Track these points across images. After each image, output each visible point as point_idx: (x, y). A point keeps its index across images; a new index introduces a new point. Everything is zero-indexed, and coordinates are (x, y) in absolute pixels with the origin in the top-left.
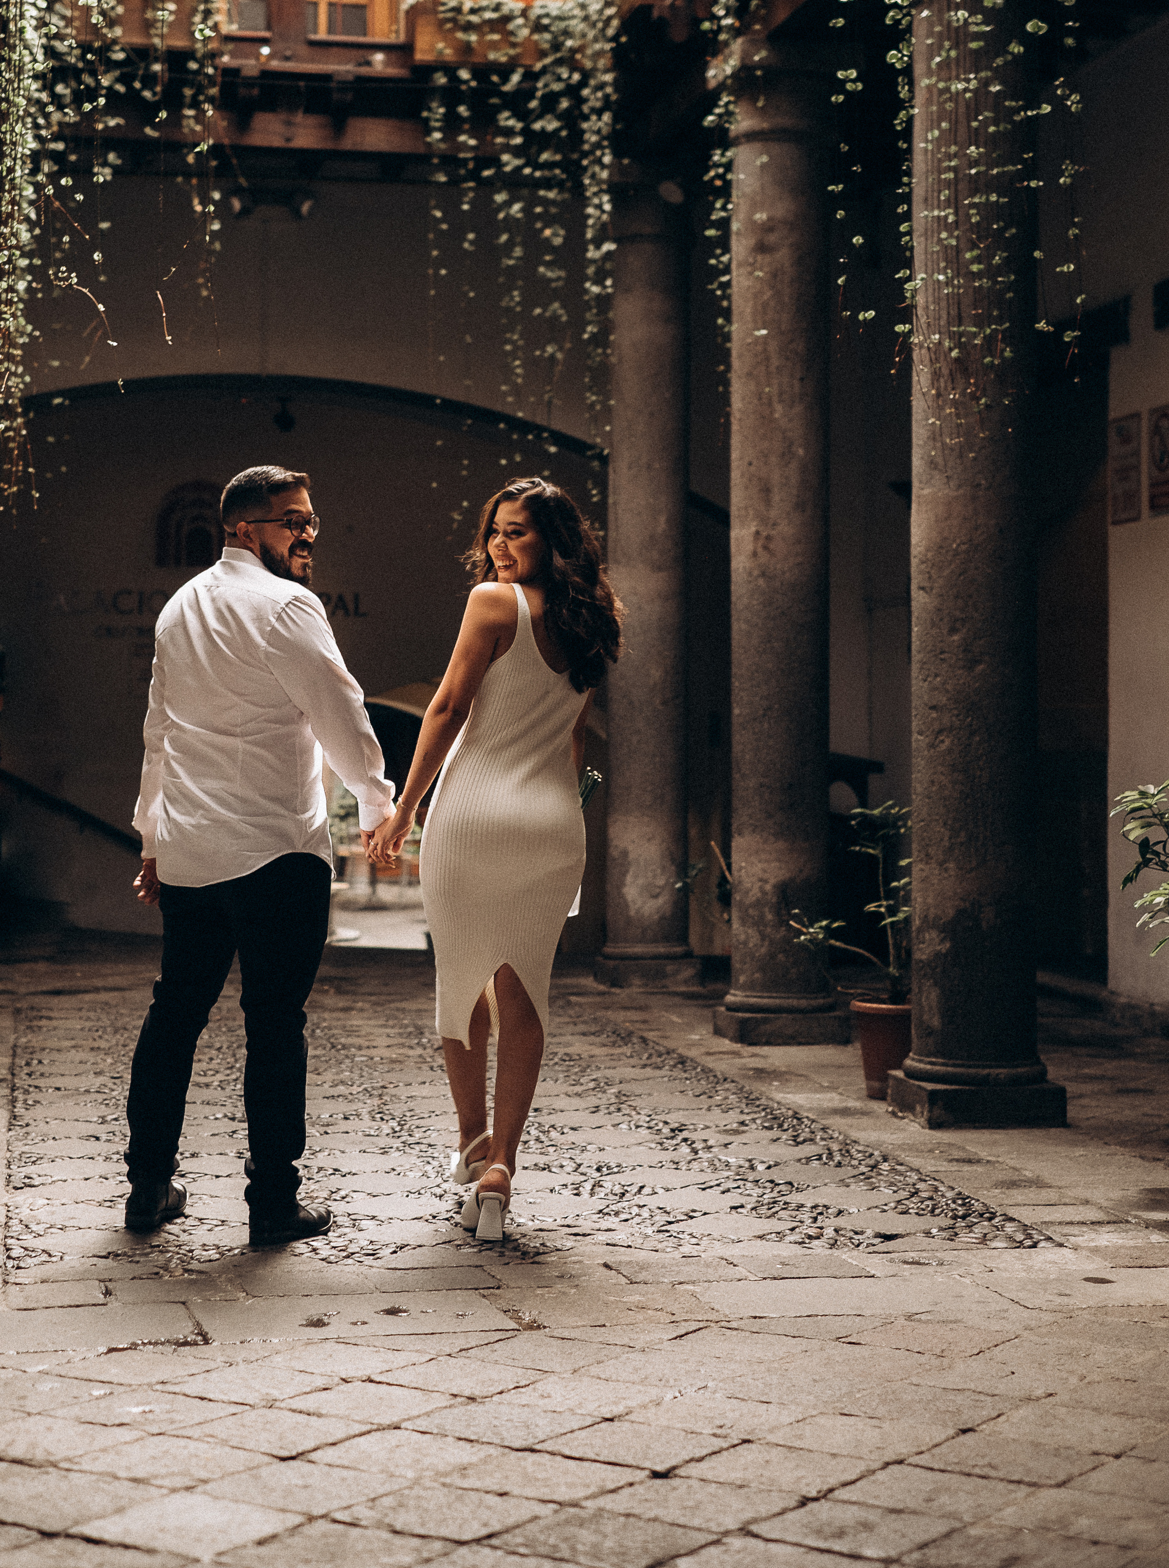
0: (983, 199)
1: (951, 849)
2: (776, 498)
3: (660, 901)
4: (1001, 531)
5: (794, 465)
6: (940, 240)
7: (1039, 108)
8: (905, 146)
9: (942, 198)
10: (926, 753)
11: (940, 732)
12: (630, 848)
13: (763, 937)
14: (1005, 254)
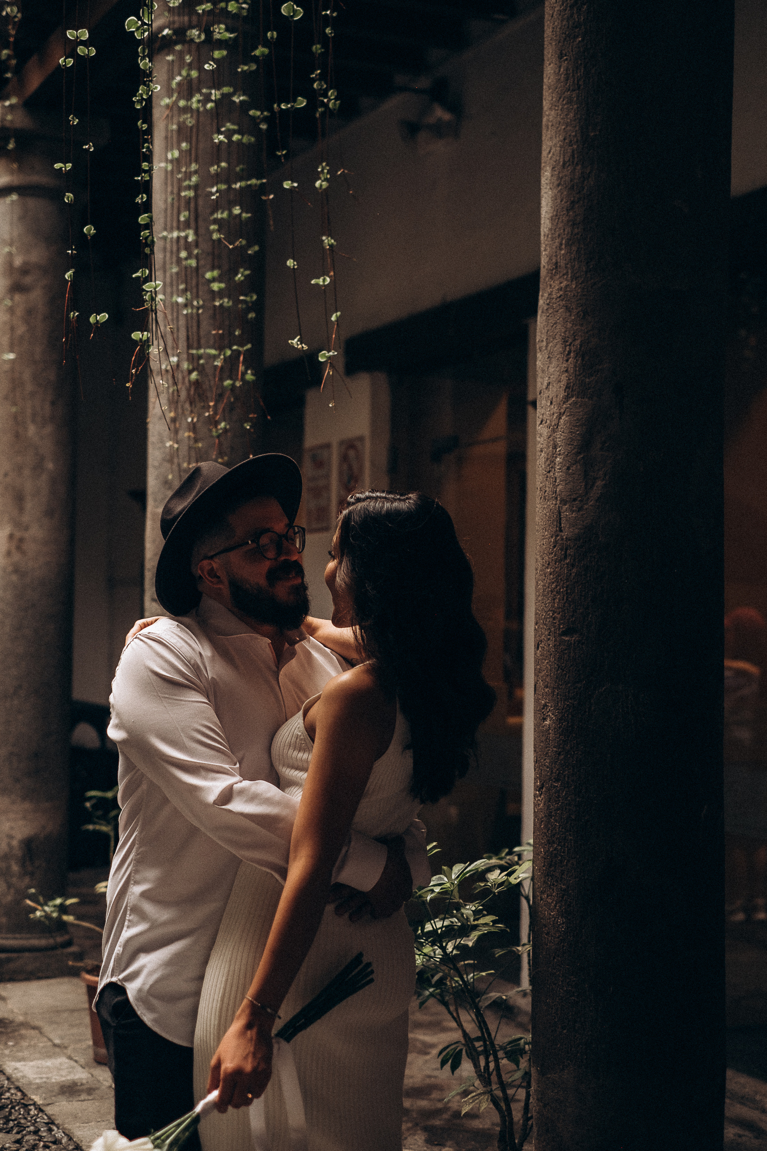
0: (225, 215)
2: (29, 505)
5: (44, 477)
6: (179, 260)
7: (295, 101)
8: (145, 126)
9: (182, 219)
13: (9, 886)
14: (247, 272)
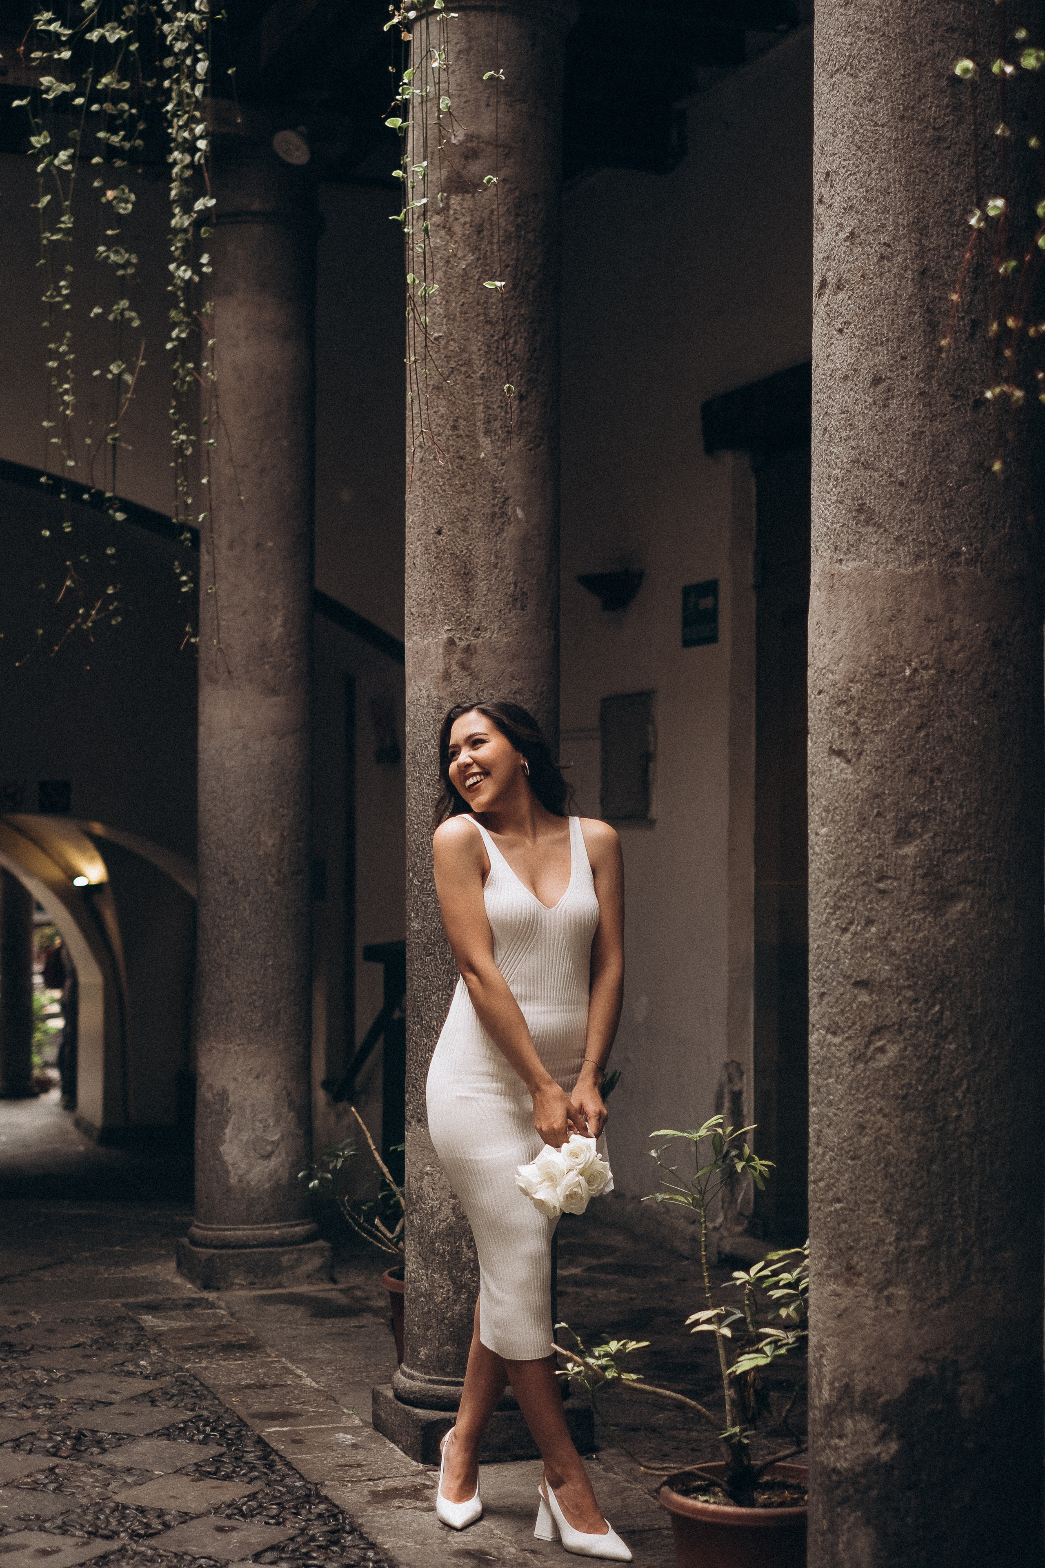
1: (900, 1258)
2: (481, 586)
3: (273, 1162)
4: (996, 644)
5: (509, 535)
10: (846, 1070)
11: (877, 1031)
12: (231, 1087)
